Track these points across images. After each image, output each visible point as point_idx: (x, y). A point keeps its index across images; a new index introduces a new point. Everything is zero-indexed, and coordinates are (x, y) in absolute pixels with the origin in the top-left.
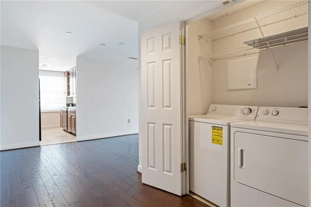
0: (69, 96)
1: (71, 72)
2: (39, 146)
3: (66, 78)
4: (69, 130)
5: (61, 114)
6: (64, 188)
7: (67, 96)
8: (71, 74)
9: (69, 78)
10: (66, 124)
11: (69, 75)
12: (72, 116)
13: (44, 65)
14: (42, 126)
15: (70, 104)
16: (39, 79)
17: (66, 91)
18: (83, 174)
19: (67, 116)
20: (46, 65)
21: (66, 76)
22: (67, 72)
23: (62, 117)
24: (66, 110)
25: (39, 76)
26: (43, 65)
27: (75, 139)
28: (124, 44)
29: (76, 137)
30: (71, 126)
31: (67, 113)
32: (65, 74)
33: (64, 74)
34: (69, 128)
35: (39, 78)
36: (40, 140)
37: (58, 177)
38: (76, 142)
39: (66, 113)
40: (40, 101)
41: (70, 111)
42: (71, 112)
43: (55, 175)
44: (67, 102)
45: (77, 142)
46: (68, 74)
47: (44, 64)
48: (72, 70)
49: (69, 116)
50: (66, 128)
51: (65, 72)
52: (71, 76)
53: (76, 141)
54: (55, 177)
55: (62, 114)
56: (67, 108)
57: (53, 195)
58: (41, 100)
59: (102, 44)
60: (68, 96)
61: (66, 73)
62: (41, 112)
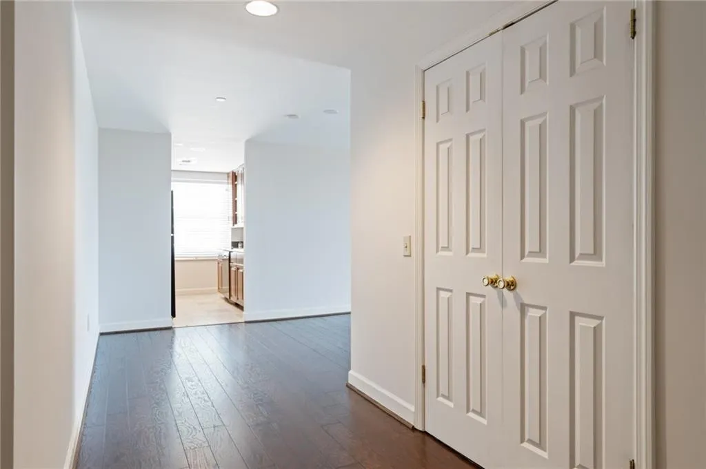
0: (236, 226)
1: (240, 172)
2: (170, 328)
3: (230, 186)
4: (234, 299)
5: (219, 263)
6: (201, 402)
7: (231, 225)
8: (239, 179)
9: (236, 185)
10: (228, 287)
11: (236, 180)
12: (238, 269)
13: (186, 161)
14: (176, 290)
15: (238, 243)
16: (172, 192)
17: (231, 214)
18: (240, 382)
19: (230, 267)
20: (189, 161)
21: (230, 181)
22: (233, 173)
23: (220, 271)
24: (228, 255)
25: (172, 183)
26: (183, 161)
27: (241, 317)
28: (336, 113)
29: (244, 313)
30: (236, 291)
31: (230, 262)
32: (228, 177)
33: (226, 176)
34: (233, 293)
35: (172, 189)
36: (173, 314)
37: (193, 383)
38: (244, 324)
39: (228, 262)
40: (172, 238)
41: (235, 257)
42: (236, 260)
43: (189, 380)
44: (232, 238)
45: (246, 322)
46: (235, 177)
47: (185, 159)
48: (241, 169)
49: (233, 269)
50: (228, 294)
51: (228, 174)
52: (239, 182)
53: (243, 321)
54: (189, 384)
55: (220, 265)
56: (230, 252)
57: (178, 412)
58: (175, 235)
59: (291, 116)
60: (233, 225)
61: (231, 175)
62: (175, 259)
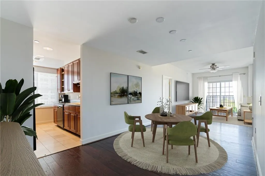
1: (66, 68)
3: (59, 75)
4: (67, 128)
9: (63, 74)
11: (63, 72)
12: (70, 114)
19: (63, 113)
21: (59, 73)
22: (61, 68)
24: (62, 106)
26: (35, 59)
30: (69, 125)
31: (63, 110)
33: (56, 71)
34: (66, 125)
41: (67, 107)
42: (69, 109)
45: (82, 145)
46: (62, 70)
48: (67, 66)
49: (66, 113)
50: (62, 125)
51: (57, 70)
52: (65, 72)
60: (61, 92)
61: (60, 69)
